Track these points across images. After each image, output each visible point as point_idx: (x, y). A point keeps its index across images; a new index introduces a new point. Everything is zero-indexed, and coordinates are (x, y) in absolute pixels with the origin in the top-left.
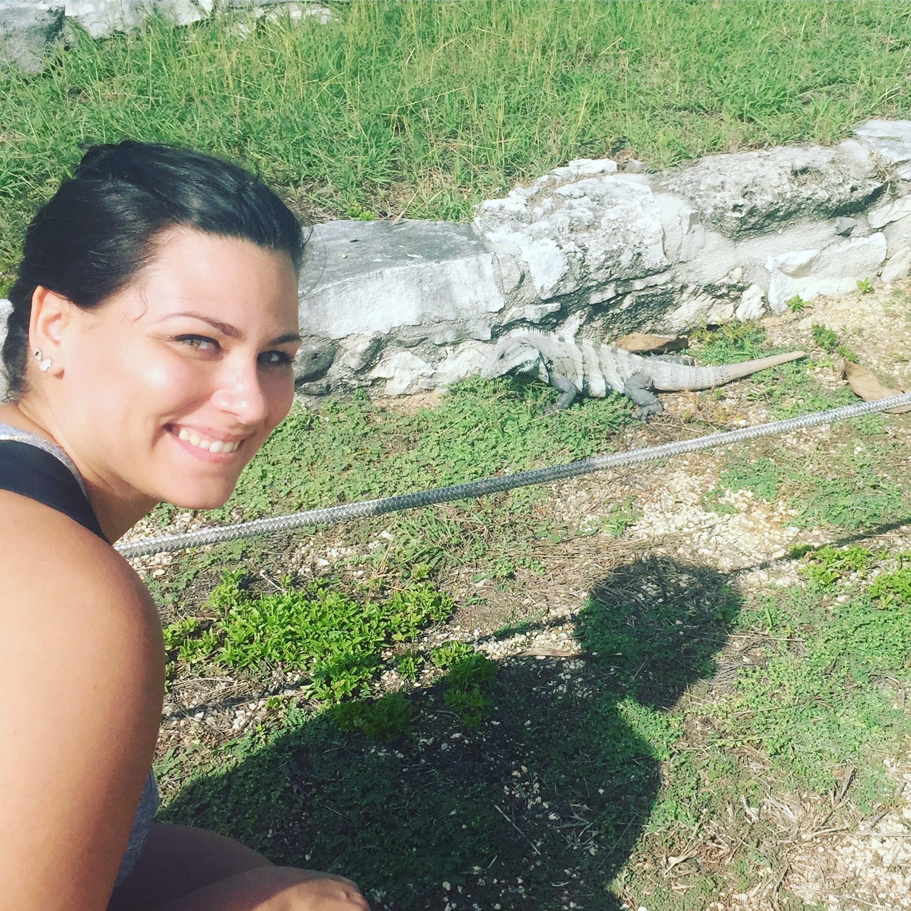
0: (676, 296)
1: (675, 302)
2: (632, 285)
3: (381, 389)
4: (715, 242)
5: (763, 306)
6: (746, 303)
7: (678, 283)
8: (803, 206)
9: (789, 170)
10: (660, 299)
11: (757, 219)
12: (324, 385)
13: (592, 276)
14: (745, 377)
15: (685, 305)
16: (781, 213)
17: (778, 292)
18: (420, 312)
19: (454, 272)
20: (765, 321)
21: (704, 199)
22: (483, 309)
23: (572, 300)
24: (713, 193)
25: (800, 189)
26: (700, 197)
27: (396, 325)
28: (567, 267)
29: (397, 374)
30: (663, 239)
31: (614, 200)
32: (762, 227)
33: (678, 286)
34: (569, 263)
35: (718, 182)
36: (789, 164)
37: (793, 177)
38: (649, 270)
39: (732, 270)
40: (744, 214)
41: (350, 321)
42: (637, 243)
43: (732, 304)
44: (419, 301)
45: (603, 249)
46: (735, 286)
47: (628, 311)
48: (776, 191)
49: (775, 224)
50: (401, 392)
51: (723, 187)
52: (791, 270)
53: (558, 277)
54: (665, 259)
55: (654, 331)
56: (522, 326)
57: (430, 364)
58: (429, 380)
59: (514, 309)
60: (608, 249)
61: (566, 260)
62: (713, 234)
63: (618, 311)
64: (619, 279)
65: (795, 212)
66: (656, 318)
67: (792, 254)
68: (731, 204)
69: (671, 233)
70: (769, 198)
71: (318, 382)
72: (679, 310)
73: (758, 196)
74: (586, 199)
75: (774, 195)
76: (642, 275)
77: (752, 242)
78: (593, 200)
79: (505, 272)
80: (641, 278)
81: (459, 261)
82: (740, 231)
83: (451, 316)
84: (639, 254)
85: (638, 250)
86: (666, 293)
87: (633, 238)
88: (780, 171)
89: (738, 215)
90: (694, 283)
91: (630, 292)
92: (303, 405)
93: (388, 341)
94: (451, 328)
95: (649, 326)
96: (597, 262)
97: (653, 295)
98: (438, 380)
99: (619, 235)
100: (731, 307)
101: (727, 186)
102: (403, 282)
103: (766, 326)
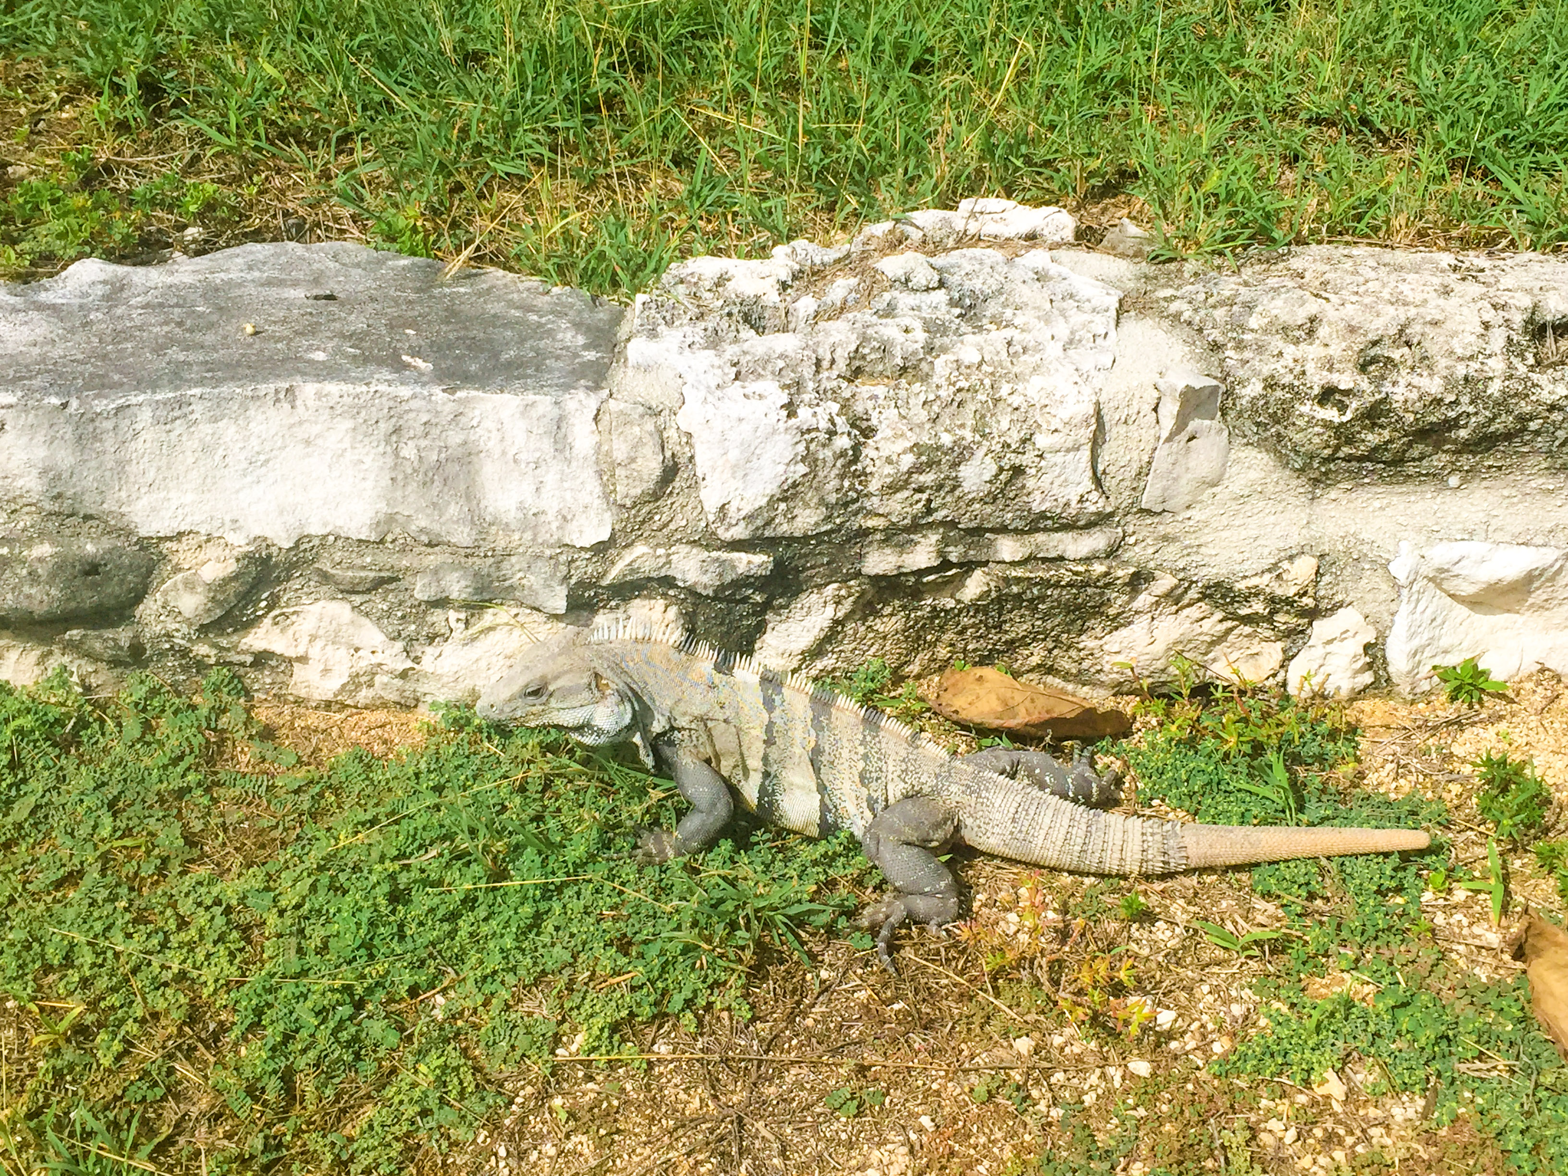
0: (1118, 601)
1: (1112, 611)
2: (991, 544)
3: (281, 678)
4: (1253, 475)
5: (1370, 666)
6: (1319, 651)
7: (1126, 563)
8: (1533, 425)
9: (1518, 319)
10: (1066, 595)
11: (1386, 434)
12: (125, 642)
13: (874, 502)
14: (1237, 868)
15: (1141, 624)
16: (1463, 433)
17: (1416, 643)
18: (383, 507)
19: (488, 424)
20: (1366, 705)
21: (1247, 354)
22: (550, 531)
23: (812, 554)
24: (1277, 343)
25: (1534, 377)
26: (1240, 346)
27: (316, 529)
28: (802, 469)
29: (314, 652)
30: (1097, 441)
31: (1008, 313)
32: (1399, 461)
33: (1123, 573)
34: (809, 458)
35: (1301, 316)
36: (1527, 302)
37: (1524, 340)
38: (1043, 516)
39: (1291, 558)
40: (1349, 416)
41: (189, 498)
42: (1014, 438)
43: (1280, 645)
44: (386, 481)
45: (913, 438)
46: (1289, 602)
47: (976, 607)
48: (1461, 370)
49: (1441, 459)
50: (330, 696)
51: (1311, 332)
52: (1467, 589)
53: (772, 488)
54: (1094, 496)
55: (1051, 670)
56: (664, 595)
57: (399, 645)
58: (398, 682)
59: (640, 549)
60: (925, 439)
61: (801, 448)
62: (1252, 453)
63: (950, 603)
64: (953, 524)
65: (1508, 436)
66: (1057, 640)
67: (1475, 548)
68: (1317, 380)
69: (1122, 429)
70: (1434, 386)
71: (109, 634)
72: (1123, 632)
73: (1404, 376)
74: (940, 296)
75: (1449, 382)
76: (1020, 524)
77: (1362, 496)
78: (952, 303)
79: (620, 451)
80: (1017, 531)
81: (506, 396)
82: (1331, 459)
83: (463, 536)
84: (1018, 471)
85: (1017, 460)
86: (1085, 584)
87: (1005, 425)
88: (1489, 315)
89: (1331, 414)
90: (1174, 572)
91: (986, 564)
92: (75, 679)
93: (294, 566)
94: (461, 566)
95: (1036, 655)
96: (888, 470)
97: (1045, 583)
98: (422, 689)
99: (971, 407)
100: (1273, 652)
101: (1322, 332)
102: (349, 424)
103: (1366, 721)
